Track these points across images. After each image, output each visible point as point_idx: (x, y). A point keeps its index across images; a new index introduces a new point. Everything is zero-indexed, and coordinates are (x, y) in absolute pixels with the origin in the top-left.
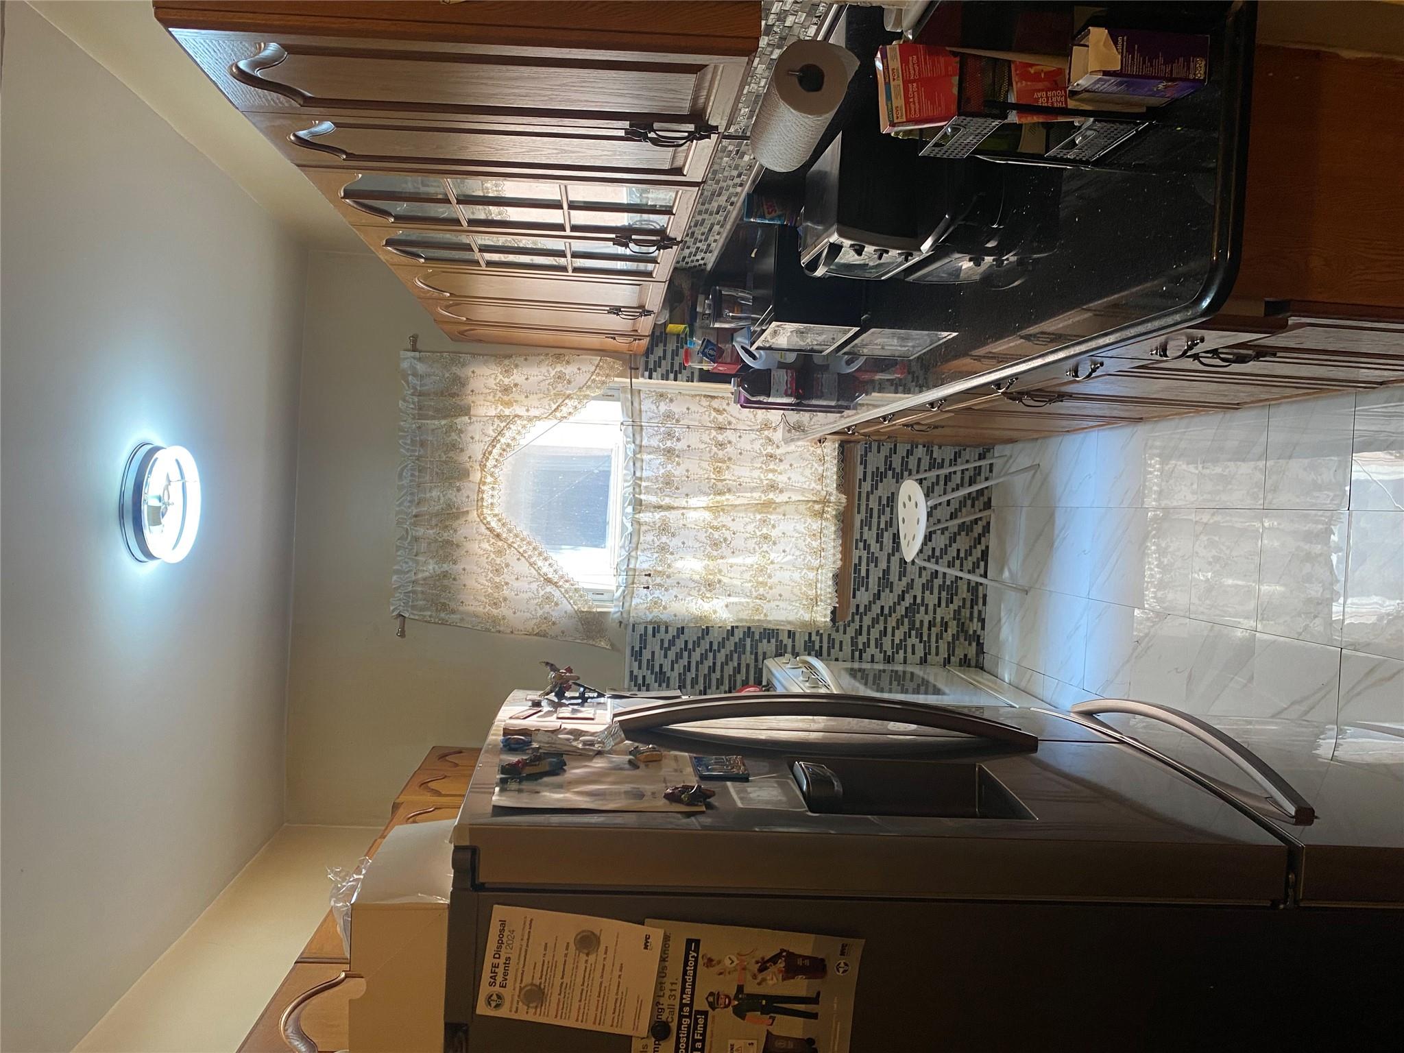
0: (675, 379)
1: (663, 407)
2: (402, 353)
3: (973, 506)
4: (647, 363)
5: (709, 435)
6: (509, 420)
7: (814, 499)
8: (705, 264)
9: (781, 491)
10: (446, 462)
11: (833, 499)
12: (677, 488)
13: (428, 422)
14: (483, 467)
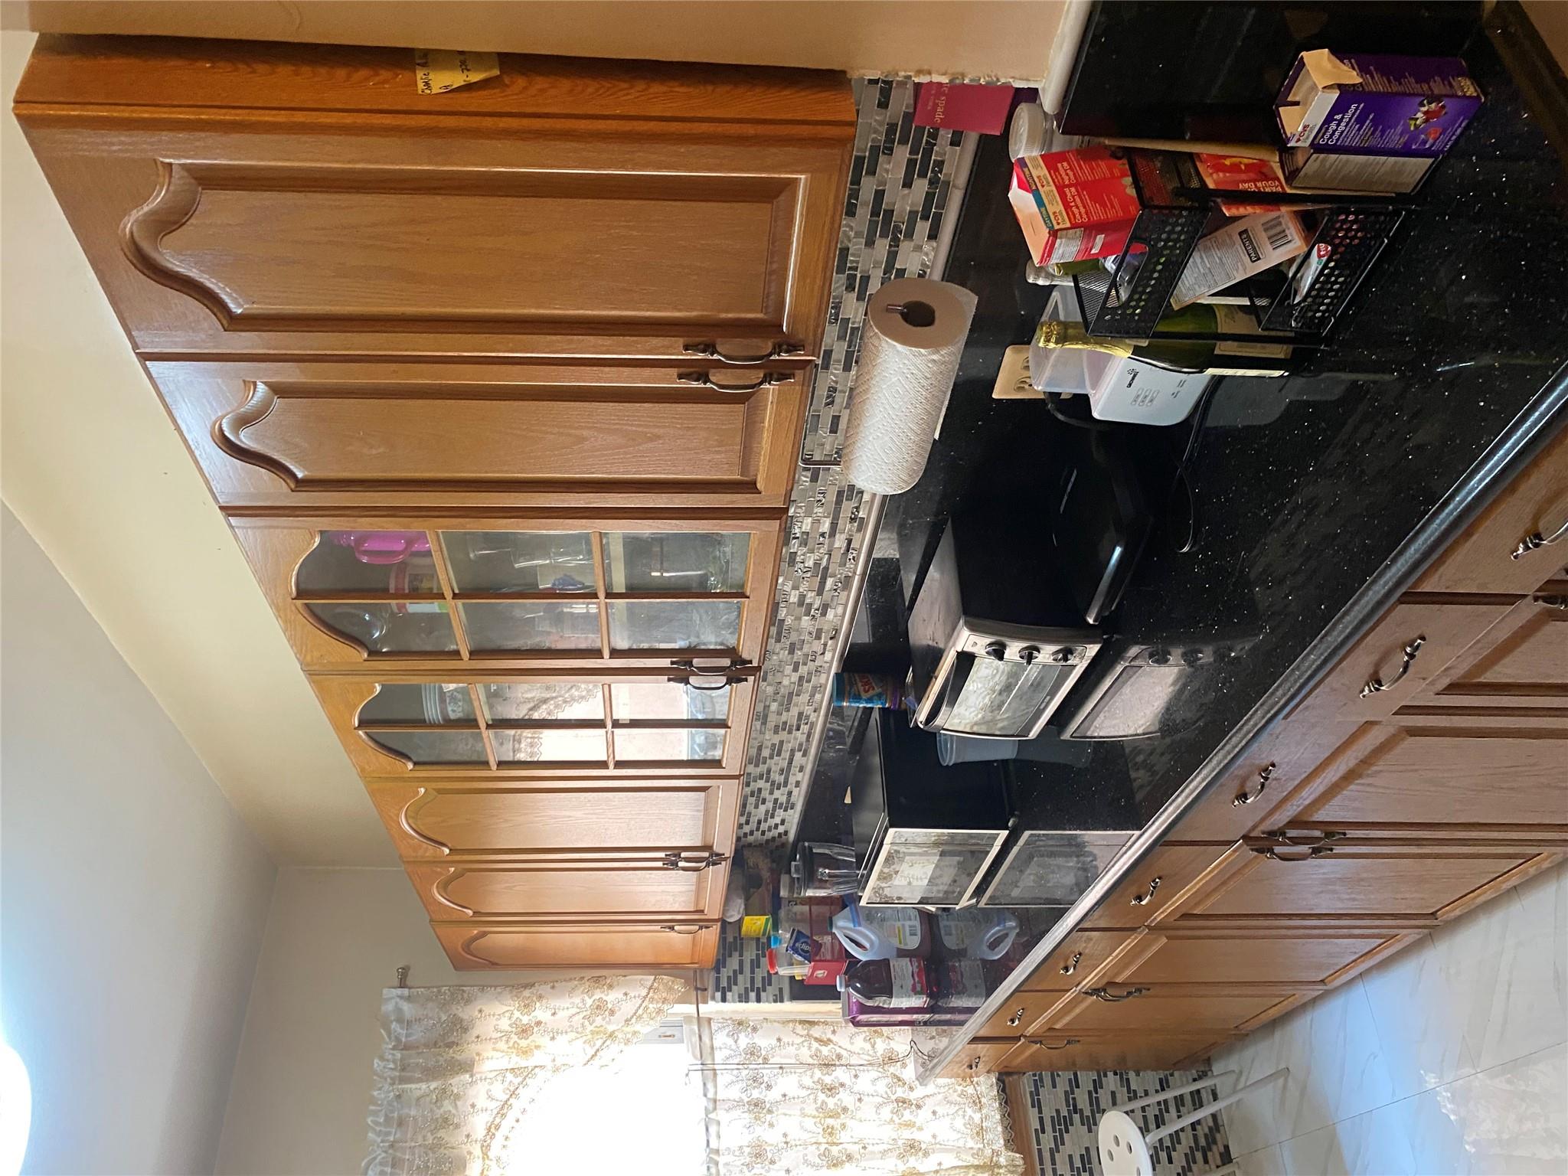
0: (758, 1000)
1: (744, 1041)
2: (385, 991)
3: (1206, 1161)
4: (718, 980)
5: (812, 1077)
6: (525, 1074)
7: (976, 1163)
8: (786, 833)
9: (926, 1154)
10: (432, 1148)
11: (1002, 1161)
12: (773, 1162)
13: (409, 1086)
14: (485, 1148)
